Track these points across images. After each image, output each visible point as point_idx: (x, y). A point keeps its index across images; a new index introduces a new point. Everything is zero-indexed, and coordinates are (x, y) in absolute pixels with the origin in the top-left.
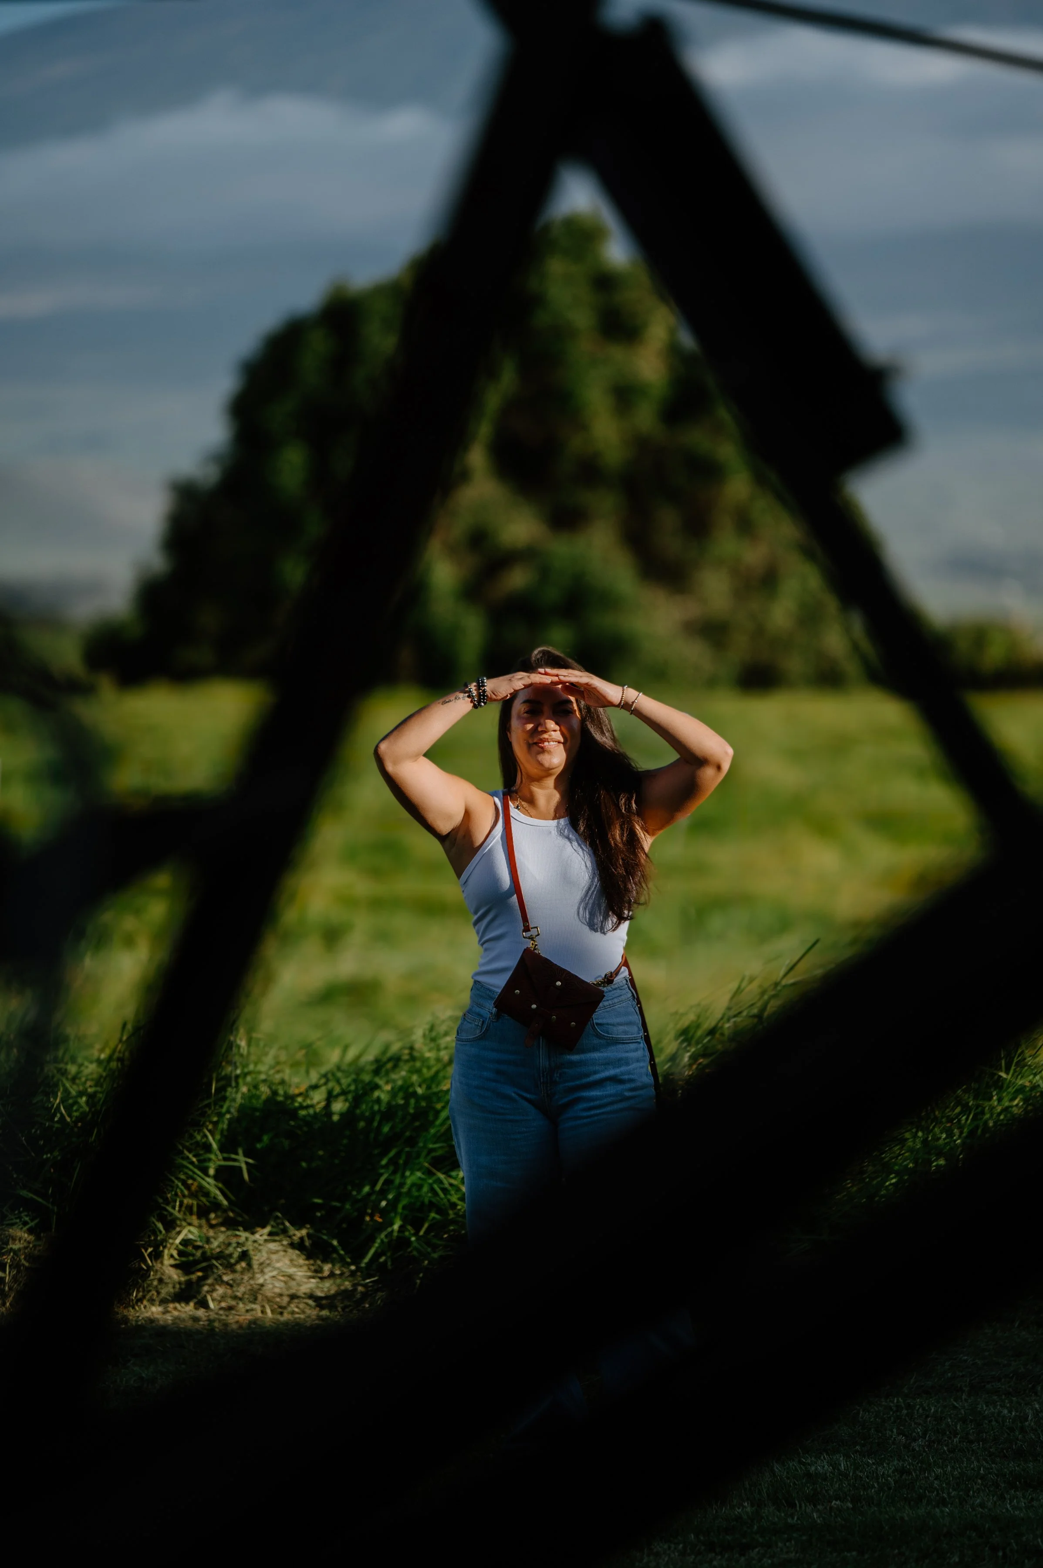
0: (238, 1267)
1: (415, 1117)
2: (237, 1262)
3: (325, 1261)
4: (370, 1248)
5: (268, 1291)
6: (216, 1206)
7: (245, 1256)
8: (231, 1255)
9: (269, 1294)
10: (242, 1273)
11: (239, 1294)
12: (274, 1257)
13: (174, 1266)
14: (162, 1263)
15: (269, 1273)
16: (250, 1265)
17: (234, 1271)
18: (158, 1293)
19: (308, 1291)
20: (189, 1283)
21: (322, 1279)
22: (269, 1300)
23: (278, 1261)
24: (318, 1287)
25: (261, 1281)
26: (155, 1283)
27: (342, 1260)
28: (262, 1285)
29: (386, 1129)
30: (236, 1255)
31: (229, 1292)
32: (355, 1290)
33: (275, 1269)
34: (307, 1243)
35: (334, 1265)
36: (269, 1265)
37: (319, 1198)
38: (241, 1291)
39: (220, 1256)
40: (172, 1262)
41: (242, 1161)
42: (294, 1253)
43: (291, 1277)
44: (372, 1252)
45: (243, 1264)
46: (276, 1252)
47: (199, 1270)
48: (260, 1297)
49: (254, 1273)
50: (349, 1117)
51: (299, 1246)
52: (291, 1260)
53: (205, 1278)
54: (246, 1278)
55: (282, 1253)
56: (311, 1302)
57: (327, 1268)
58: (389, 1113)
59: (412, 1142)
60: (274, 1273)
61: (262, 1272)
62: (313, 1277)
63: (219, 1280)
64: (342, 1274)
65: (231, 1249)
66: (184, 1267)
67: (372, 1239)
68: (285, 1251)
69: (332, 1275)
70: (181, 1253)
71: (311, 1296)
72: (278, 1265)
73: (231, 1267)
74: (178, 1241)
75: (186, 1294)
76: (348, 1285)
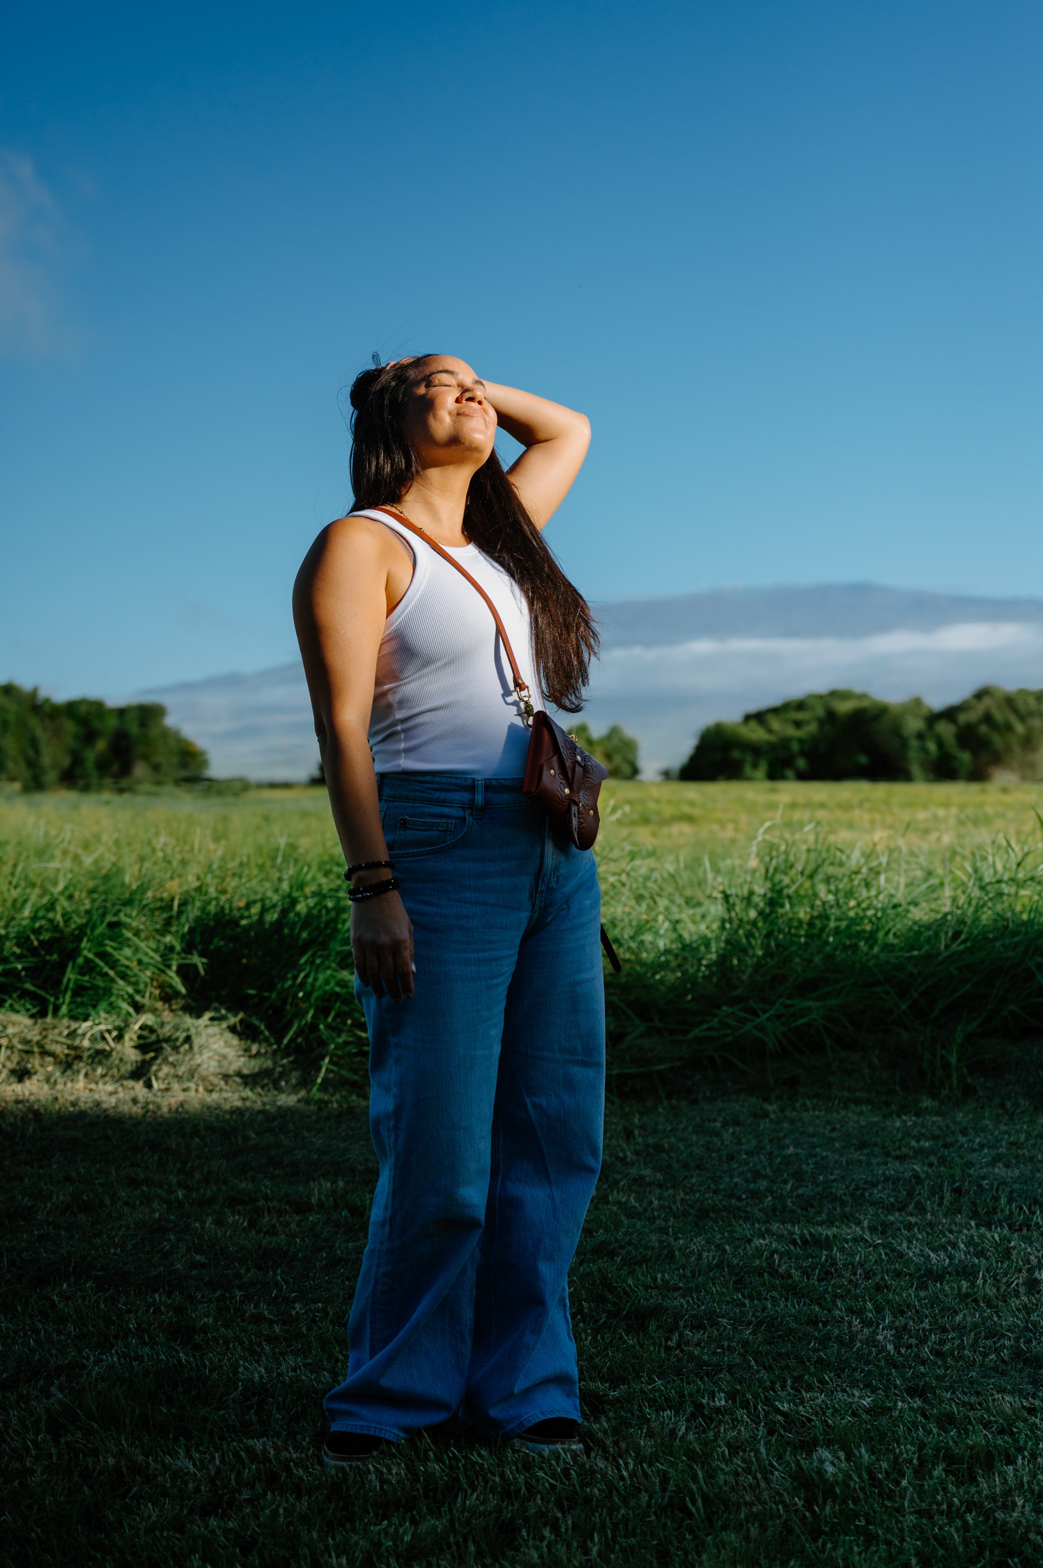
0: (182, 1050)
1: (327, 924)
2: (182, 1045)
3: (253, 1041)
4: (290, 1030)
5: (203, 1070)
6: (177, 994)
7: (188, 1039)
8: (177, 1039)
9: (204, 1073)
10: (185, 1054)
11: (180, 1073)
12: (211, 1040)
13: (135, 1047)
14: (123, 1045)
15: (206, 1054)
16: (191, 1048)
17: (178, 1053)
18: (119, 1070)
19: (237, 1069)
20: (144, 1062)
21: (250, 1057)
22: (204, 1079)
23: (214, 1043)
24: (245, 1065)
25: (199, 1061)
26: (117, 1062)
27: (266, 1040)
28: (199, 1065)
29: (304, 935)
30: (181, 1039)
31: (172, 1071)
32: (273, 1069)
33: (211, 1050)
34: (239, 1028)
35: (260, 1045)
36: (207, 1047)
37: (252, 989)
38: (181, 1070)
39: (168, 1040)
40: (132, 1044)
41: (197, 960)
42: (228, 1035)
43: (224, 1057)
44: (291, 1033)
45: (187, 1046)
46: (214, 1035)
47: (152, 1051)
48: (196, 1076)
49: (194, 1055)
50: (278, 925)
51: (232, 1029)
52: (226, 1042)
53: (154, 1059)
54: (187, 1058)
55: (218, 1037)
56: (238, 1079)
57: (254, 1048)
58: (308, 921)
59: (324, 945)
60: (211, 1054)
61: (201, 1053)
62: (243, 1056)
63: (165, 1060)
64: (266, 1053)
65: (178, 1034)
66: (142, 1047)
67: (290, 1024)
68: (221, 1034)
69: (258, 1054)
70: (140, 1037)
71: (239, 1074)
72: (215, 1047)
73: (176, 1049)
74: (137, 1027)
75: (140, 1073)
76: (269, 1064)
